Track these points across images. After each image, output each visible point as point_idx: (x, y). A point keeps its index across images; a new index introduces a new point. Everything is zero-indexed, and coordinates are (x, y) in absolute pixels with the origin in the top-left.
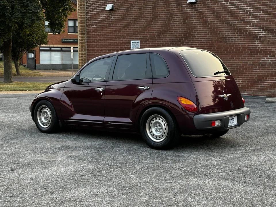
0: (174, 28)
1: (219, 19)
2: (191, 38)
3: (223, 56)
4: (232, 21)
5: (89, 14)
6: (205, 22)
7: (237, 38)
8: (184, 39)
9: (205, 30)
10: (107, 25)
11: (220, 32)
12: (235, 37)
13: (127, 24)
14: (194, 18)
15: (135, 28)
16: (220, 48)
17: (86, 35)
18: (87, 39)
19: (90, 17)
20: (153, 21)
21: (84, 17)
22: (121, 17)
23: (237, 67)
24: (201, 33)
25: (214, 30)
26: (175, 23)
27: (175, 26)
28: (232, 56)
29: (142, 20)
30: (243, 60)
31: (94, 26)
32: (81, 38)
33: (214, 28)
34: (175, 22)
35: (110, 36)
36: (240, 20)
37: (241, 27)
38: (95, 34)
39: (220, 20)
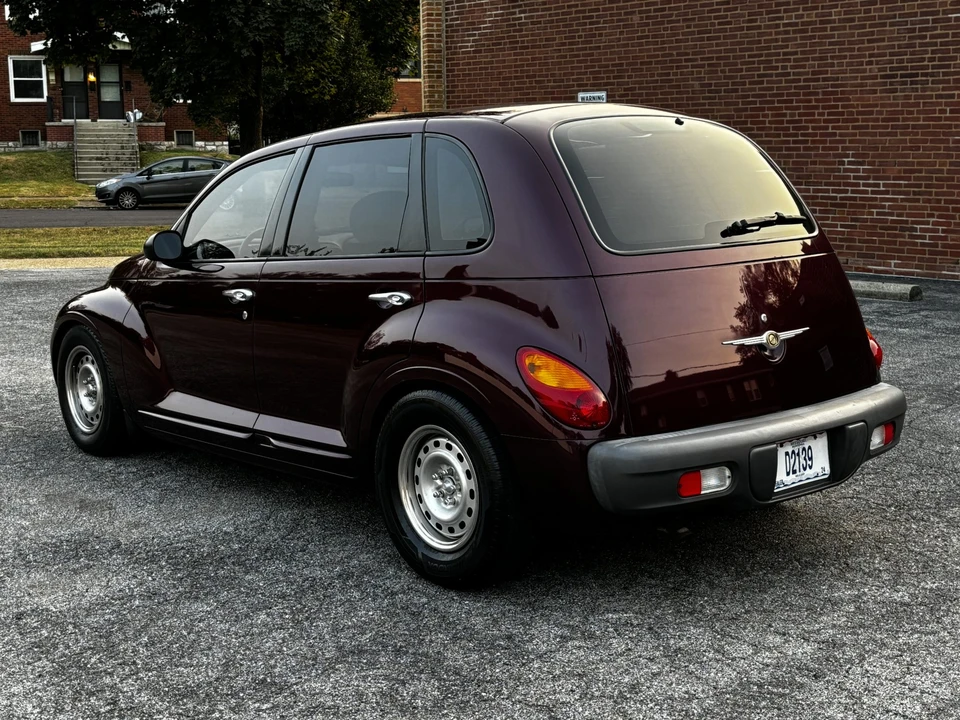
0: (717, 45)
1: (869, 11)
2: (774, 78)
3: (881, 142)
4: (915, 15)
5: (453, 8)
6: (822, 22)
7: (932, 75)
8: (750, 83)
9: (821, 52)
10: (505, 44)
11: (871, 56)
12: (926, 75)
13: (566, 38)
14: (782, 8)
15: (591, 48)
16: (871, 113)
17: (444, 76)
18: (448, 92)
19: (457, 19)
20: (647, 25)
21: (440, 20)
22: (550, 15)
23: (931, 179)
24: (807, 59)
25: (853, 50)
26: (720, 31)
27: (719, 38)
28: (911, 141)
29: (612, 21)
30: (951, 156)
31: (467, 47)
32: (430, 87)
33: (850, 43)
34: (719, 24)
35: (516, 77)
36: (945, 12)
37: (947, 35)
38: (469, 75)
39: (872, 14)
